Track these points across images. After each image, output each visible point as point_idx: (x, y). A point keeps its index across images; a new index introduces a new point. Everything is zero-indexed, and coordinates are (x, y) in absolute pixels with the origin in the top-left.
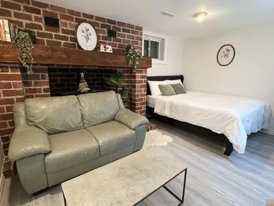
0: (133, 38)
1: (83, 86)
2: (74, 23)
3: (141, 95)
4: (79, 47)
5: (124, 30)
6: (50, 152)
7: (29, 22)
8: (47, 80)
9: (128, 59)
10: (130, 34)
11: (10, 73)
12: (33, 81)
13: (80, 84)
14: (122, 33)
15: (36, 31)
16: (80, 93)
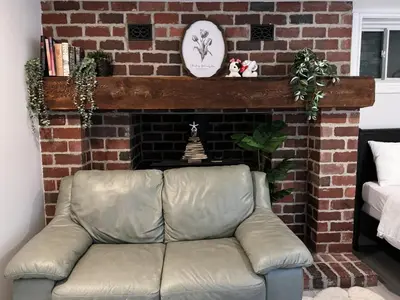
0: (322, 32)
1: (195, 151)
2: (180, 26)
3: (339, 181)
4: (187, 72)
5: (295, 20)
6: (63, 280)
7: (104, 39)
8: (127, 137)
9: (293, 88)
10: (315, 25)
11: (67, 126)
12: (105, 139)
13: (188, 147)
14: (289, 25)
15: (114, 52)
16: (186, 164)
